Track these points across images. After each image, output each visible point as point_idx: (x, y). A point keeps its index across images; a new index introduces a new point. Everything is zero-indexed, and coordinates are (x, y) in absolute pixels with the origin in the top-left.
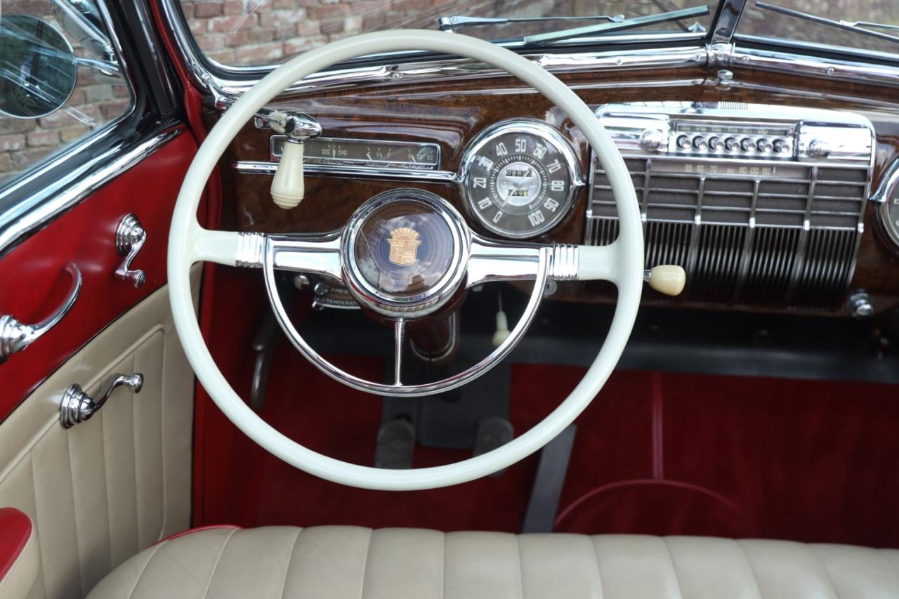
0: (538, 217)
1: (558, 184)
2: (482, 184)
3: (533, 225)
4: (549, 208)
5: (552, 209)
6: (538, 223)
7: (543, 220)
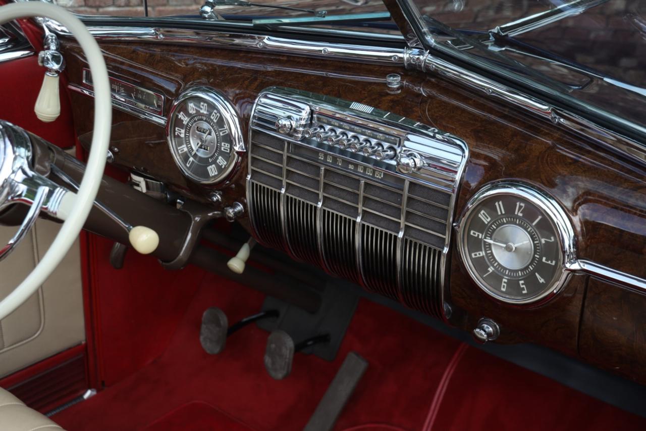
0: (213, 170)
1: (226, 146)
2: (180, 133)
3: (211, 175)
4: (220, 165)
5: (222, 165)
6: (213, 175)
7: (216, 173)
